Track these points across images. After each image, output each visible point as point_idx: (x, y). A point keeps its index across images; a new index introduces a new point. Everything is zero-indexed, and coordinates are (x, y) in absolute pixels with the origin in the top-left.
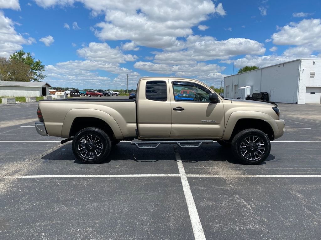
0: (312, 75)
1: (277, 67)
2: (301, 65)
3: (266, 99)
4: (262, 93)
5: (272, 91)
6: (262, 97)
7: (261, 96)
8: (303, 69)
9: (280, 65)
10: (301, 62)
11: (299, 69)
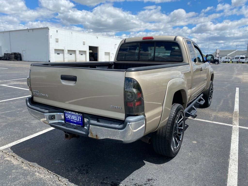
0: (57, 41)
1: (27, 31)
2: (49, 32)
3: (19, 59)
4: (15, 54)
5: (24, 52)
6: (15, 57)
7: (13, 56)
8: (51, 36)
9: (29, 30)
10: (49, 30)
11: (48, 35)
